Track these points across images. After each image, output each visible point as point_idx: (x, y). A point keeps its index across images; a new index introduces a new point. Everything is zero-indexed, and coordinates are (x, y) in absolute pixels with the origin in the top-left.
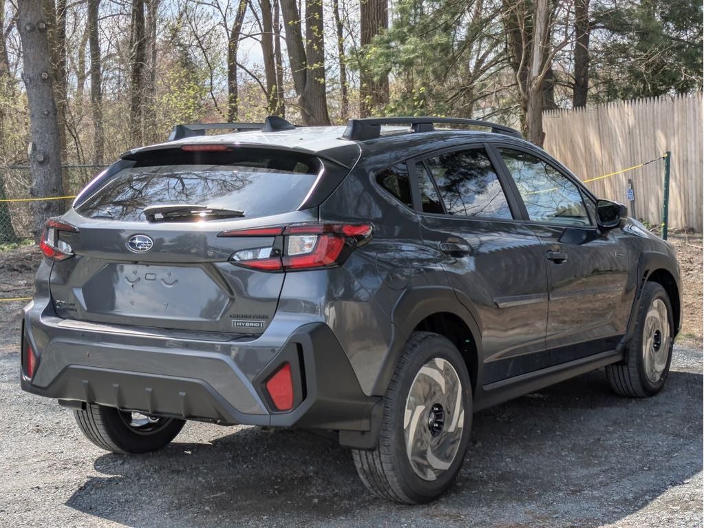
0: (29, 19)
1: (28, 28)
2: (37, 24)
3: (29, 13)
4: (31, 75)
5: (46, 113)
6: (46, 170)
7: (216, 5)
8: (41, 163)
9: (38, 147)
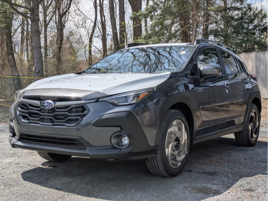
0: (35, 28)
1: (35, 31)
2: (38, 29)
3: (35, 26)
4: (35, 46)
5: (39, 57)
6: (39, 75)
7: (85, 28)
8: (37, 73)
9: (37, 68)
